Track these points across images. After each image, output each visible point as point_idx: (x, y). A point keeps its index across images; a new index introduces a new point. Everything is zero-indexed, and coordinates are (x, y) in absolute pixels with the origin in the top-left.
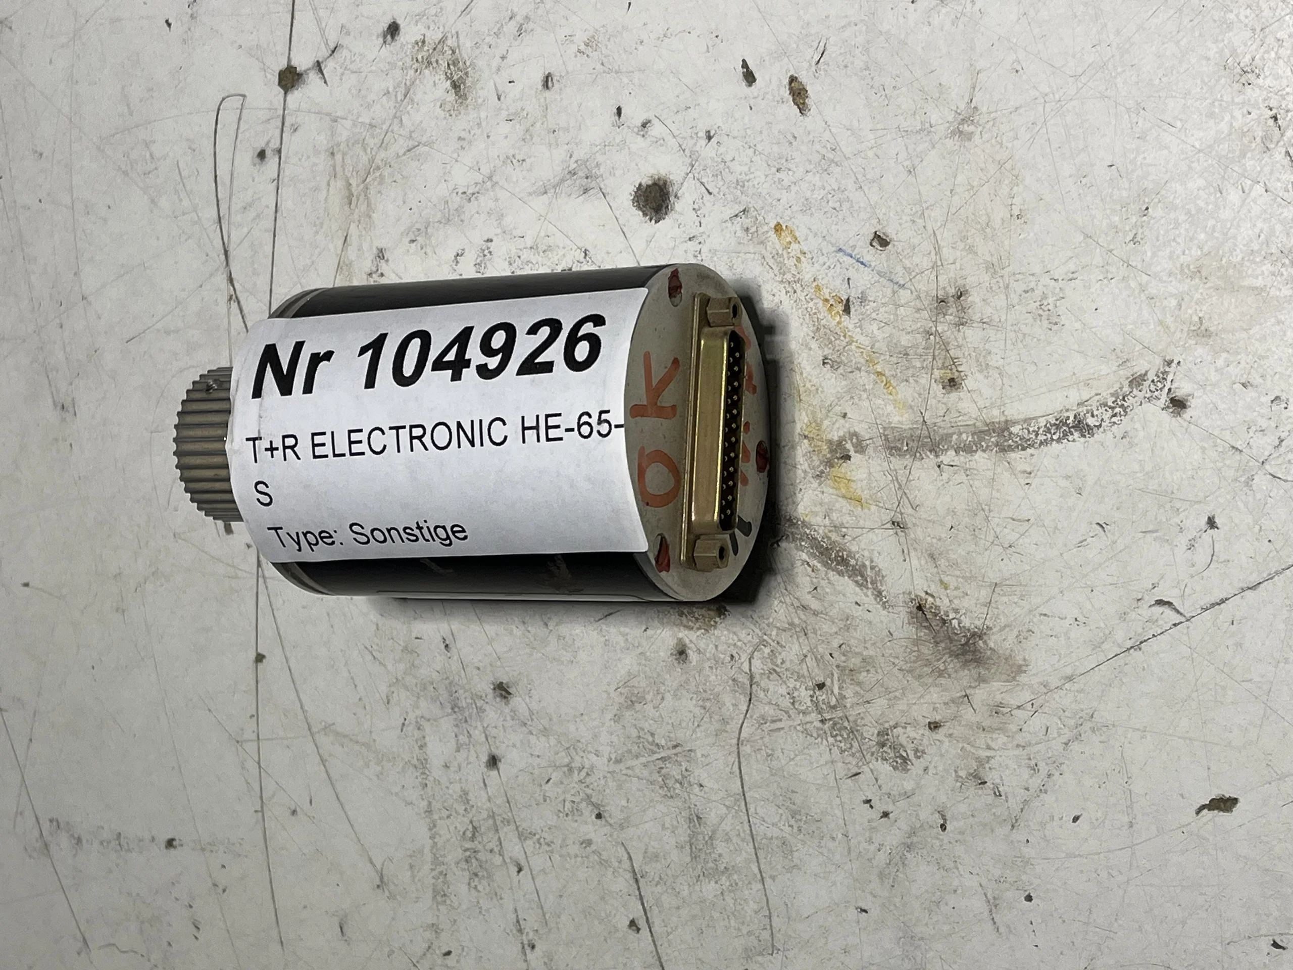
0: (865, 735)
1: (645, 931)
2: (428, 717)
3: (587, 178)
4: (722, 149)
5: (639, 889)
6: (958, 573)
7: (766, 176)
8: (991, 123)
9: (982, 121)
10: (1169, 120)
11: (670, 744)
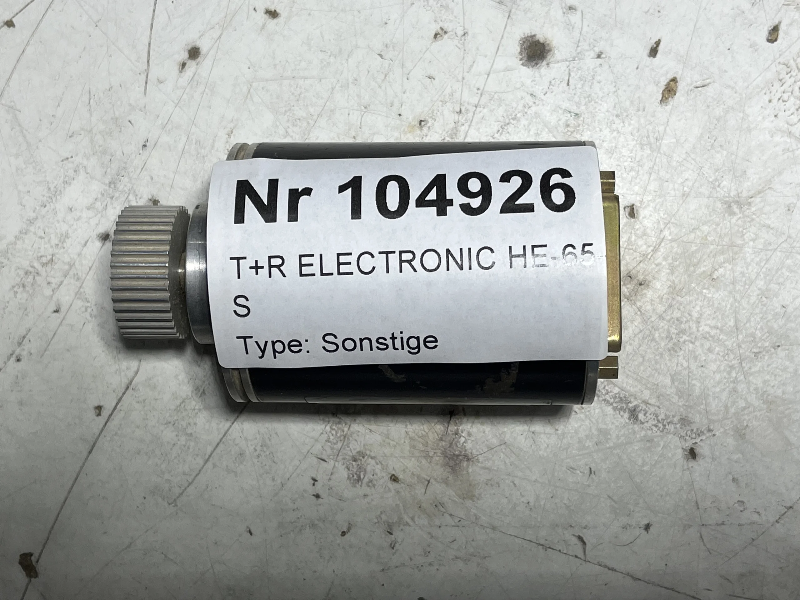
0: (351, 446)
1: (101, 420)
2: (89, 170)
4: (598, 70)
5: (124, 393)
7: (608, 111)
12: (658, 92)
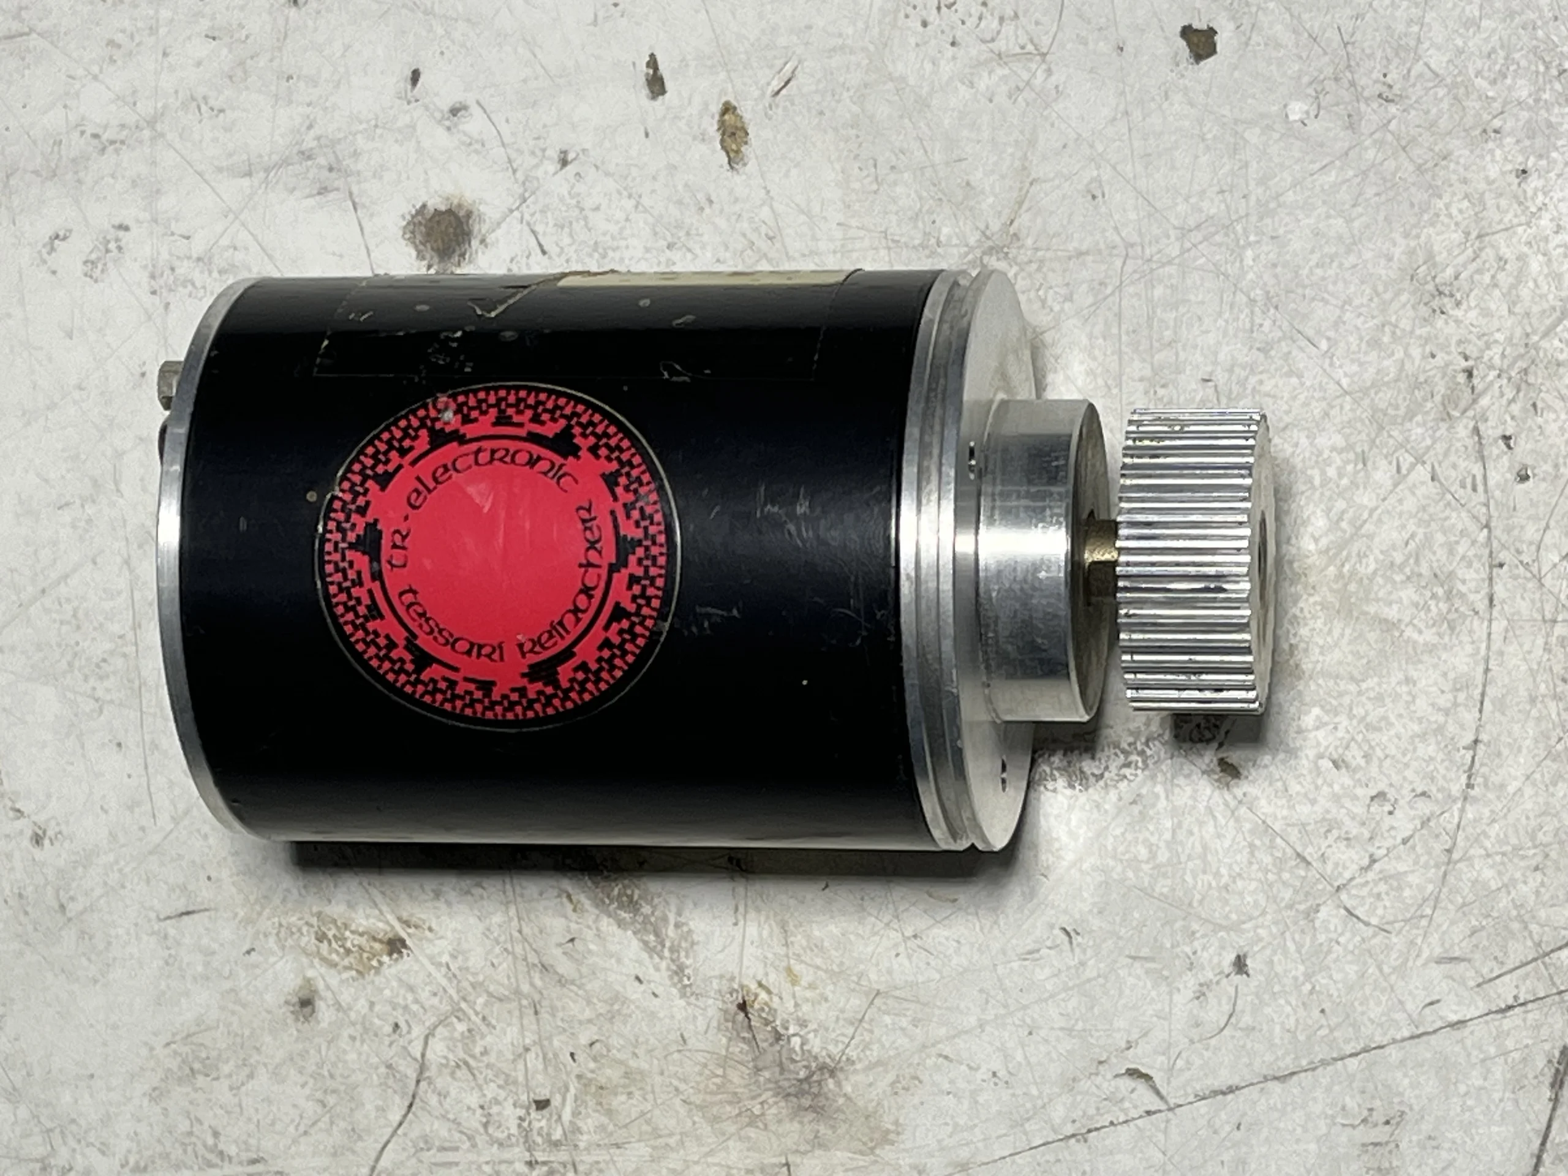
3: (331, 169)
4: (580, 188)
6: (818, 961)
7: (647, 250)
8: (1034, 266)
9: (1022, 258)
10: (1310, 333)
11: (245, 1156)
12: (714, 151)
